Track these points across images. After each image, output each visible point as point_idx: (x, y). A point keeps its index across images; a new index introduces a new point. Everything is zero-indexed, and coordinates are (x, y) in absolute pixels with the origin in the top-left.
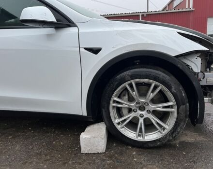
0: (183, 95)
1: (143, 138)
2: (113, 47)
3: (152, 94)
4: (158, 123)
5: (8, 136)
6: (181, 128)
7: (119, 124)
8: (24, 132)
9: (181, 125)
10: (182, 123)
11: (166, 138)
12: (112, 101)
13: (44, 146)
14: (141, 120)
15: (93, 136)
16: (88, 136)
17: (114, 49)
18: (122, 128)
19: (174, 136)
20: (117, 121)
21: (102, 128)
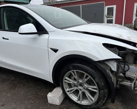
0: (103, 84)
1: (81, 102)
2: (64, 50)
3: (85, 79)
4: (88, 96)
5: (21, 84)
6: (101, 103)
7: (68, 91)
8: (29, 83)
9: (101, 101)
10: (102, 100)
11: (92, 105)
12: (64, 79)
13: (34, 94)
14: (80, 92)
15: (54, 96)
16: (51, 96)
17: (64, 52)
18: (70, 94)
19: (97, 106)
20: (67, 90)
21: (60, 91)
